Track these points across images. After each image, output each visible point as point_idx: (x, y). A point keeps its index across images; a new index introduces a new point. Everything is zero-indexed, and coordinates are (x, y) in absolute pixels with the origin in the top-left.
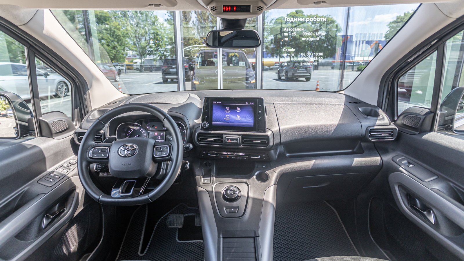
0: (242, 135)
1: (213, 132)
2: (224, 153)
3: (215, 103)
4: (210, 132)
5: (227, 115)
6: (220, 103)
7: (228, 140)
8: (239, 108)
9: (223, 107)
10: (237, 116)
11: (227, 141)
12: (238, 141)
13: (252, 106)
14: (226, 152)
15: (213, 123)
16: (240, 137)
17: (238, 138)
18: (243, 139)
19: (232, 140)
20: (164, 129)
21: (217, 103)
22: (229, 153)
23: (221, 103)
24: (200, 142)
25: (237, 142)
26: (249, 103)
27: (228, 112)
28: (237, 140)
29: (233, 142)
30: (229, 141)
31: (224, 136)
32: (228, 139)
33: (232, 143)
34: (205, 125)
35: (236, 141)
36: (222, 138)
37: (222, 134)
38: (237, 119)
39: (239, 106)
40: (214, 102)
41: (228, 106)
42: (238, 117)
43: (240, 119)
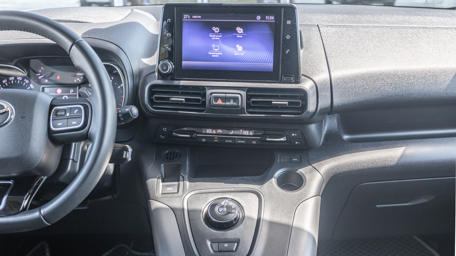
0: (249, 90)
1: (182, 83)
2: (209, 131)
3: (188, 18)
4: (176, 83)
5: (214, 46)
6: (199, 19)
7: (216, 101)
8: (241, 30)
9: (208, 27)
10: (238, 46)
11: (214, 103)
12: (238, 103)
13: (270, 24)
14: (213, 128)
15: (184, 63)
16: (244, 93)
17: (239, 96)
18: (249, 97)
19: (224, 99)
20: (75, 81)
21: (191, 18)
22: (220, 131)
23: (200, 17)
24: (153, 106)
25: (235, 104)
26: (263, 18)
27: (218, 37)
28: (236, 99)
29: (227, 103)
30: (220, 102)
31: (209, 92)
32: (216, 99)
33: (225, 106)
34: (165, 68)
35: (234, 101)
36: (204, 95)
37: (203, 88)
38: (236, 54)
39: (241, 25)
40: (186, 16)
41: (216, 24)
42: (240, 48)
43: (242, 54)
